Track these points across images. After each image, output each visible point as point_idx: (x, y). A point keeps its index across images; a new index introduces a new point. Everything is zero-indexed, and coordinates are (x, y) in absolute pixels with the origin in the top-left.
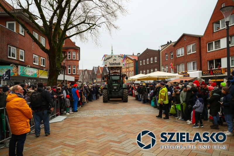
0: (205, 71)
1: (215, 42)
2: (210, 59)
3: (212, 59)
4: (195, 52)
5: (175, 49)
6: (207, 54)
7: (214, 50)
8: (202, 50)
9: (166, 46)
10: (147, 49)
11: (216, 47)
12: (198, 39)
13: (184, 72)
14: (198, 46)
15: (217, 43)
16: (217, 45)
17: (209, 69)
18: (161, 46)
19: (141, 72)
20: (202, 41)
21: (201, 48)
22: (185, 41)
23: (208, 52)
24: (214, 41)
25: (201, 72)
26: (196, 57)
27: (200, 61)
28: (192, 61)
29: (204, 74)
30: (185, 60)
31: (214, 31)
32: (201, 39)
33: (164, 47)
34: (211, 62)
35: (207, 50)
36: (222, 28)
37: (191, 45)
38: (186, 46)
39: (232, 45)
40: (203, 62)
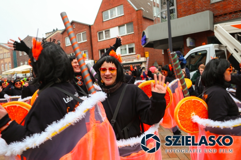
0: (96, 60)
2: (101, 48)
3: (103, 49)
4: (86, 41)
5: (64, 37)
6: (99, 43)
7: (105, 39)
8: (92, 39)
9: (51, 33)
10: (28, 36)
11: (106, 37)
12: (88, 27)
14: (89, 35)
15: (107, 32)
16: (107, 35)
18: (46, 34)
19: (22, 64)
20: (92, 30)
21: (92, 37)
22: (74, 29)
23: (99, 41)
24: (104, 30)
25: (93, 61)
26: (87, 46)
27: (91, 50)
28: (83, 50)
31: (104, 21)
32: (91, 27)
33: (50, 34)
34: (102, 51)
35: (97, 39)
36: (111, 18)
37: (81, 33)
38: (76, 34)
39: (121, 34)
40: (94, 51)
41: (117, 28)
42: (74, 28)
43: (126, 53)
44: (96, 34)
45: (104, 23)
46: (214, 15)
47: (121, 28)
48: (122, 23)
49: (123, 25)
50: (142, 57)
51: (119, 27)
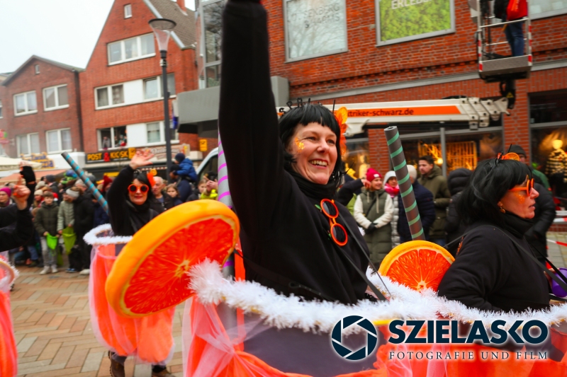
0: (91, 154)
1: (114, 88)
2: (103, 125)
3: (108, 127)
4: (67, 106)
5: (11, 92)
6: (97, 113)
7: (111, 105)
8: (83, 103)
11: (115, 100)
12: (72, 74)
13: (38, 154)
14: (74, 93)
15: (117, 90)
16: (118, 96)
17: (101, 150)
20: (81, 82)
21: (82, 98)
22: (38, 76)
23: (98, 108)
24: (109, 84)
25: (82, 154)
26: (70, 118)
27: (78, 129)
28: (58, 128)
29: (90, 160)
30: (40, 124)
31: (111, 64)
32: (81, 75)
34: (105, 133)
35: (94, 103)
36: (127, 58)
37: (55, 89)
38: (42, 88)
39: (149, 98)
40: (86, 131)
41: (140, 82)
42: (38, 72)
43: (159, 139)
44: (91, 92)
45: (111, 68)
46: (289, 83)
47: (149, 83)
48: (151, 72)
49: (154, 78)
50: (192, 149)
51: (145, 80)
